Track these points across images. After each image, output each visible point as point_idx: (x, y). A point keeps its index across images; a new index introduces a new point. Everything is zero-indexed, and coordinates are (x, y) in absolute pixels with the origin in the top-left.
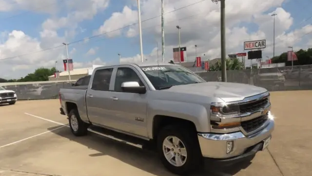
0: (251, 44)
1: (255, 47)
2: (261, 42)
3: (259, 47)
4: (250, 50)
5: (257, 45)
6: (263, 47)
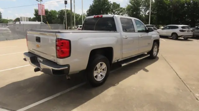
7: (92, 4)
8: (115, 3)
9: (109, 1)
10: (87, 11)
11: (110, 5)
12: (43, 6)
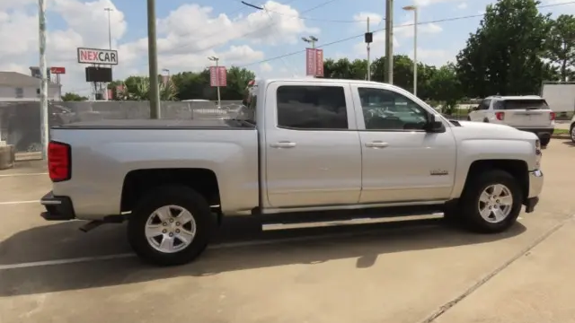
0: (92, 54)
1: (100, 62)
2: (109, 53)
3: (107, 61)
4: (90, 65)
5: (103, 57)
6: (113, 62)
7: (478, 32)
8: (567, 16)
9: (544, 14)
10: (457, 54)
11: (548, 28)
12: (319, 53)
